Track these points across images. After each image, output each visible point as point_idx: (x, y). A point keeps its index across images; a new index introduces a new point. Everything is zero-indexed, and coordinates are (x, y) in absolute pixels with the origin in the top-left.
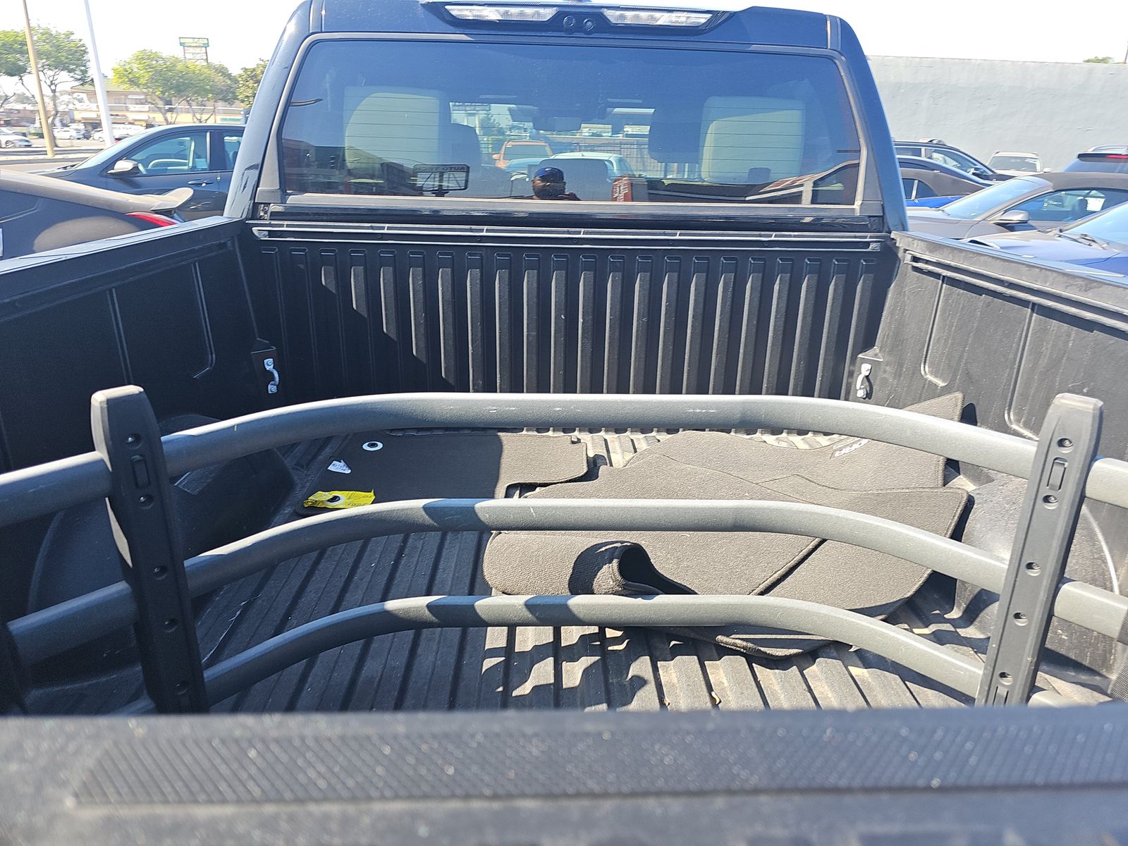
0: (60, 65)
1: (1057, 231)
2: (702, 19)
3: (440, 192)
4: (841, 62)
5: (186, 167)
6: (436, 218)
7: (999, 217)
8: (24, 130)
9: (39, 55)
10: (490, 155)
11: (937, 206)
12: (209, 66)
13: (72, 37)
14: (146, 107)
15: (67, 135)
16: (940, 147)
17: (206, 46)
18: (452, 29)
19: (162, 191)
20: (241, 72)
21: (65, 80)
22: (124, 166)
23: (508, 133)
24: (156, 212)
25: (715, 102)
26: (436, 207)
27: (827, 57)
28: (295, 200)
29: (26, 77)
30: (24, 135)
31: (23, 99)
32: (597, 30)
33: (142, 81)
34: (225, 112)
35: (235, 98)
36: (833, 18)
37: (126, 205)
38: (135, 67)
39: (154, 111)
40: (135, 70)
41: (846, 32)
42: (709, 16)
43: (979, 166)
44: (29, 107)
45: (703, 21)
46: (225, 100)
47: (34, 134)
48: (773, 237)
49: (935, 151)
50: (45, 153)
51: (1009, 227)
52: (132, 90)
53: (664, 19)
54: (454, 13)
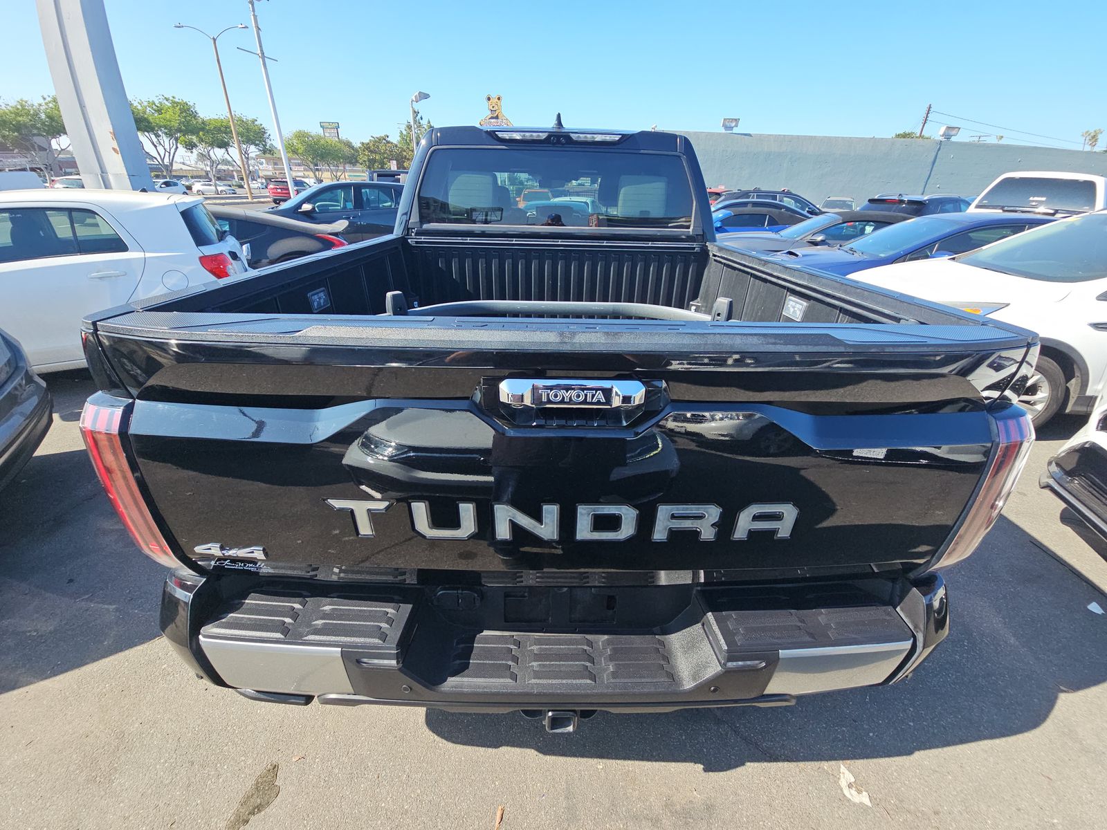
0: (250, 141)
1: (839, 245)
2: (617, 138)
3: (486, 222)
4: (684, 158)
5: (339, 208)
6: (483, 234)
7: (809, 238)
8: (229, 183)
9: (238, 134)
10: (515, 198)
11: (777, 232)
12: (340, 141)
13: (256, 123)
14: (302, 168)
15: (256, 186)
16: (788, 194)
17: (337, 128)
18: (498, 143)
19: (330, 222)
20: (360, 145)
21: (253, 151)
22: (307, 207)
23: (526, 183)
24: (330, 234)
25: (623, 178)
26: (483, 229)
27: (677, 156)
28: (425, 226)
29: (230, 149)
30: (230, 186)
31: (225, 162)
32: (567, 143)
33: (300, 151)
34: (350, 171)
35: (357, 162)
36: (681, 137)
37: (311, 230)
38: (295, 141)
39: (307, 170)
40: (295, 144)
41: (687, 143)
42: (620, 136)
43: (811, 206)
44: (231, 168)
45: (617, 139)
46: (350, 163)
47: (236, 186)
48: (650, 244)
49: (785, 197)
50: (247, 198)
51: (815, 244)
52: (294, 157)
53: (598, 138)
54: (500, 136)
